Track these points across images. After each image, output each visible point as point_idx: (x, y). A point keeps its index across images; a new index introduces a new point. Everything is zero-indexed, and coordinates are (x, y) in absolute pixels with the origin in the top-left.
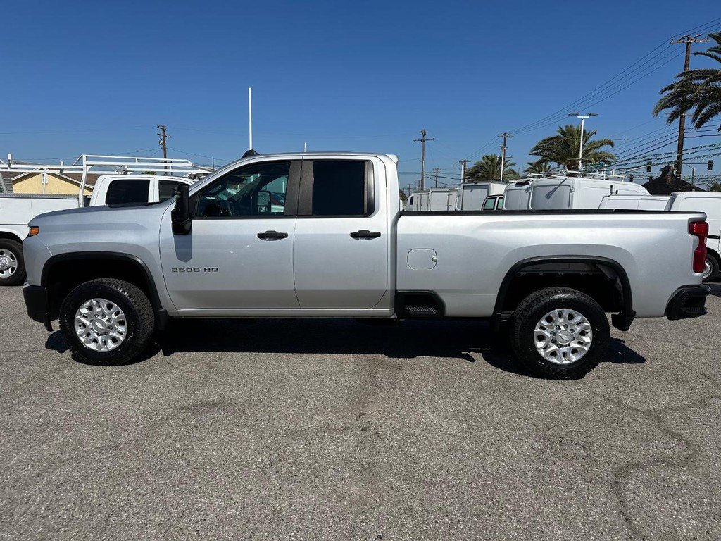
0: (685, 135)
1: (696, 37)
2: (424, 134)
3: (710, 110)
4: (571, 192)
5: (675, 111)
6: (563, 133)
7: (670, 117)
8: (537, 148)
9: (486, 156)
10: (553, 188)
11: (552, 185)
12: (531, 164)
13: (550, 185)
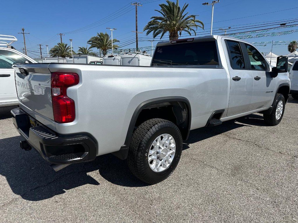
0: (138, 40)
1: (138, 4)
2: (23, 30)
3: (158, 32)
4: (139, 60)
5: (149, 31)
6: (100, 36)
7: (147, 33)
8: (89, 41)
9: (59, 43)
10: (131, 59)
11: (131, 58)
12: (80, 48)
13: (130, 58)
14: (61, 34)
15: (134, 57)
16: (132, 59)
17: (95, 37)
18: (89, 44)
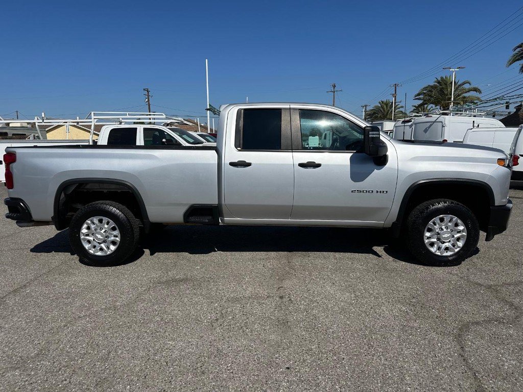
2: (334, 86)
4: (443, 126)
6: (439, 82)
8: (419, 95)
9: (382, 101)
10: (429, 124)
11: (429, 122)
12: (415, 106)
13: (427, 122)
14: (396, 85)
15: (435, 122)
16: (431, 125)
17: (431, 85)
18: (416, 99)
